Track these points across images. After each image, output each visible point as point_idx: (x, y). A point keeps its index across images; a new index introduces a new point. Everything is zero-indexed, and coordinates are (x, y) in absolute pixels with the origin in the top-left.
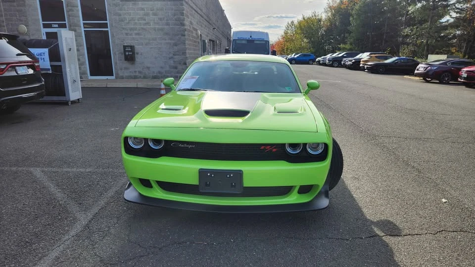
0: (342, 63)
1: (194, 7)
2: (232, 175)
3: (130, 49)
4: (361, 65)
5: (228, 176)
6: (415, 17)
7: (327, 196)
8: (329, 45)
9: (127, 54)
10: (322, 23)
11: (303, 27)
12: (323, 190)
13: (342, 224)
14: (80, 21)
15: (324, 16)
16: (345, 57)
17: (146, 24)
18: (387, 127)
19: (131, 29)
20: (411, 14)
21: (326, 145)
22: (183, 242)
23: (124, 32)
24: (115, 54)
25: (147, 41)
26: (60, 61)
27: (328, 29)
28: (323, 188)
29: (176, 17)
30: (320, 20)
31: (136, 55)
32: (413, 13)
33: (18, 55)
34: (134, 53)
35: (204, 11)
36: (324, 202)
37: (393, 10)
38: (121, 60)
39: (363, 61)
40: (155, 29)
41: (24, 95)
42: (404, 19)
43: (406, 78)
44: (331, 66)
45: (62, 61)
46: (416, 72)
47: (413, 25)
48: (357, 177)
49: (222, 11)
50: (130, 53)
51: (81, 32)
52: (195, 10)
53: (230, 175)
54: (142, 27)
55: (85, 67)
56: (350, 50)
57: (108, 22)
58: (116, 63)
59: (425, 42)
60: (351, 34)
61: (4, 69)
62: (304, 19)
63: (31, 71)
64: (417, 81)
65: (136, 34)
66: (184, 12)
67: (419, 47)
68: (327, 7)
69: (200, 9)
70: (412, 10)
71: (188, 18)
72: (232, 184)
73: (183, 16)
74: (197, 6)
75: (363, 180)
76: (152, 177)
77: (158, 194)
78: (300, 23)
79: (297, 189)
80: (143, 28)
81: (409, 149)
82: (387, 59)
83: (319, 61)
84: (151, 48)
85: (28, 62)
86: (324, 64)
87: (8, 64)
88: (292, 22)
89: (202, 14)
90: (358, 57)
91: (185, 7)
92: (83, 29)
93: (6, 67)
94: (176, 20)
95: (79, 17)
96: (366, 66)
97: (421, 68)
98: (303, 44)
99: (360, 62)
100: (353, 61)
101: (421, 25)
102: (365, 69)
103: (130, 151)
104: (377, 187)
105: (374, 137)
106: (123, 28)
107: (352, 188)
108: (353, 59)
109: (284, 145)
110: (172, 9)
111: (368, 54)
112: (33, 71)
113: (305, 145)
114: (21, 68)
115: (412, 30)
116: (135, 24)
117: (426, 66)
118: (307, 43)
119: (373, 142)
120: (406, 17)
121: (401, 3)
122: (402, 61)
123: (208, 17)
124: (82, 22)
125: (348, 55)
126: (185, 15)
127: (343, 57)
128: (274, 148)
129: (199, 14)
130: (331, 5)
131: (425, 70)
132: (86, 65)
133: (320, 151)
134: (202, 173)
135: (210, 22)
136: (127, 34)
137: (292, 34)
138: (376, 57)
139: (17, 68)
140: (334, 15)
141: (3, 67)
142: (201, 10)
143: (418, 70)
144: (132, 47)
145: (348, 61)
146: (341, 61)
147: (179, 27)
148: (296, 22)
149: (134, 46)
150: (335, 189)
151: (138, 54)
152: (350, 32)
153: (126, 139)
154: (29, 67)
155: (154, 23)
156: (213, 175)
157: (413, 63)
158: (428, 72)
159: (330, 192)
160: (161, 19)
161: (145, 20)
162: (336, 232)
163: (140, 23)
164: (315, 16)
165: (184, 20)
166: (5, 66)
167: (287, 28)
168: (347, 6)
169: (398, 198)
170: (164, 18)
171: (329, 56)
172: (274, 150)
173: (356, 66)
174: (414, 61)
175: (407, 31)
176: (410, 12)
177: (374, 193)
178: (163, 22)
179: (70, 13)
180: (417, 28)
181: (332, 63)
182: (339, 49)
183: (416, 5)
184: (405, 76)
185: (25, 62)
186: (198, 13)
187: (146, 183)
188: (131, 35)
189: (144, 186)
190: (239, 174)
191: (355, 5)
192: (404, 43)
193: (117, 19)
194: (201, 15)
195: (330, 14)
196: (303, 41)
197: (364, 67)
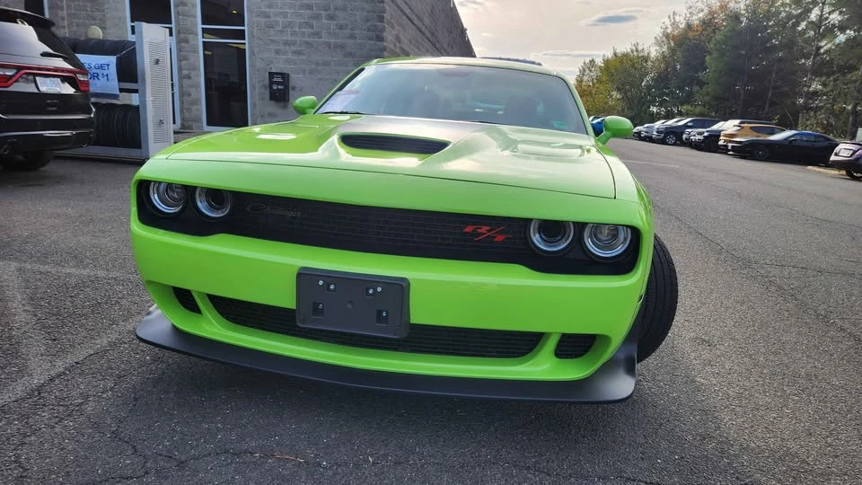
0: (684, 136)
1: (408, 11)
2: (379, 289)
3: (280, 80)
4: (721, 143)
5: (371, 291)
6: (832, 60)
7: (631, 371)
8: (661, 105)
9: (275, 87)
10: (649, 63)
11: (613, 71)
12: (622, 356)
13: (664, 444)
14: (196, 25)
15: (654, 52)
16: (690, 127)
17: (313, 34)
18: (776, 247)
19: (286, 43)
20: (823, 54)
21: (636, 233)
22: (246, 452)
23: (273, 47)
24: (253, 87)
25: (313, 66)
26: (136, 82)
27: (659, 76)
28: (620, 349)
29: (368, 24)
30: (646, 59)
31: (291, 92)
32: (826, 52)
33: (45, 55)
34: (287, 87)
35: (427, 22)
36: (622, 386)
37: (789, 45)
38: (263, 99)
39: (725, 135)
40: (329, 45)
41: (47, 133)
42: (809, 63)
43: (810, 171)
44: (663, 142)
45: (139, 81)
46: (833, 158)
47: (828, 75)
48: (707, 338)
49: (463, 31)
50: (280, 87)
51: (197, 45)
52: (408, 17)
53: (375, 290)
54: (306, 39)
55: (197, 110)
56: (701, 115)
57: (246, 28)
58: (254, 105)
59: (850, 107)
60: (704, 88)
61: (11, 77)
62: (615, 54)
63: (68, 90)
64: (834, 177)
65: (294, 53)
66: (385, 15)
67: (837, 116)
68: (661, 35)
69: (418, 18)
70: (825, 48)
71: (393, 27)
72: (380, 312)
73: (383, 22)
74: (412, 10)
75: (722, 348)
76: (198, 285)
77: (212, 328)
78: (607, 62)
79: (551, 344)
80: (307, 43)
81: (830, 294)
82: (773, 134)
83: (639, 133)
84: (320, 79)
85: (63, 70)
86: (649, 139)
87: (19, 68)
88: (592, 61)
89: (423, 29)
90: (715, 127)
91: (389, 8)
92: (201, 40)
93: (17, 73)
94: (369, 30)
95: (195, 17)
96: (730, 145)
97: (844, 150)
98: (610, 103)
99: (720, 136)
100: (706, 134)
101: (844, 74)
102: (729, 151)
103: (149, 216)
104: (756, 365)
105: (747, 264)
106: (273, 41)
107: (694, 362)
108: (706, 132)
109: (526, 222)
110: (363, 9)
111: (737, 122)
112: (74, 90)
113: (580, 226)
114: (48, 80)
115: (824, 85)
116: (294, 33)
117: (854, 147)
118: (619, 100)
119: (745, 272)
120: (814, 59)
121: (805, 33)
122: (805, 139)
123: (433, 34)
124: (200, 26)
125: (696, 124)
126: (385, 21)
127: (686, 126)
128: (501, 232)
129: (416, 25)
130: (669, 31)
131: (851, 156)
132: (201, 104)
133: (619, 250)
134: (306, 278)
135: (438, 46)
136: (277, 52)
137: (591, 84)
138: (751, 128)
139: (37, 78)
140: (673, 51)
141: (9, 73)
142: (422, 21)
143: (836, 155)
144: (285, 76)
145: (695, 134)
146: (683, 133)
147: (373, 42)
148: (599, 62)
149: (288, 75)
150: (652, 360)
151: (294, 88)
152: (701, 84)
153: (144, 186)
154: (64, 79)
155: (330, 33)
156: (332, 287)
157: (826, 143)
158: (857, 159)
159: (638, 366)
160: (341, 28)
161: (312, 27)
162: (645, 465)
163: (303, 34)
164: (637, 50)
165: (383, 30)
166: (15, 71)
167: (583, 72)
168: (699, 35)
169: (809, 395)
170: (347, 25)
171: (658, 124)
172: (500, 238)
173: (710, 144)
174: (829, 140)
175: (816, 86)
176: (822, 51)
177: (748, 379)
178: (344, 31)
179: (180, 8)
180: (835, 80)
181: (665, 137)
182: (680, 114)
183: (836, 36)
184: (810, 167)
185: (56, 70)
186: (413, 24)
187: (185, 299)
188: (285, 53)
189: (185, 307)
190: (399, 289)
191: (715, 33)
192: (806, 108)
193: (263, 22)
194: (418, 28)
195: (665, 49)
196: (611, 96)
197: (726, 146)
